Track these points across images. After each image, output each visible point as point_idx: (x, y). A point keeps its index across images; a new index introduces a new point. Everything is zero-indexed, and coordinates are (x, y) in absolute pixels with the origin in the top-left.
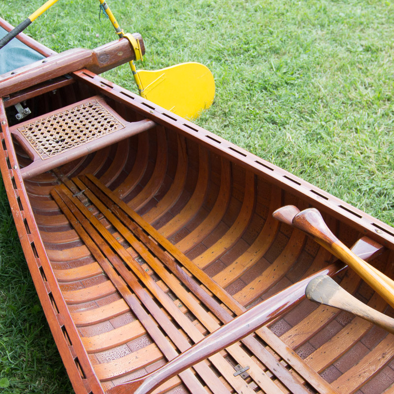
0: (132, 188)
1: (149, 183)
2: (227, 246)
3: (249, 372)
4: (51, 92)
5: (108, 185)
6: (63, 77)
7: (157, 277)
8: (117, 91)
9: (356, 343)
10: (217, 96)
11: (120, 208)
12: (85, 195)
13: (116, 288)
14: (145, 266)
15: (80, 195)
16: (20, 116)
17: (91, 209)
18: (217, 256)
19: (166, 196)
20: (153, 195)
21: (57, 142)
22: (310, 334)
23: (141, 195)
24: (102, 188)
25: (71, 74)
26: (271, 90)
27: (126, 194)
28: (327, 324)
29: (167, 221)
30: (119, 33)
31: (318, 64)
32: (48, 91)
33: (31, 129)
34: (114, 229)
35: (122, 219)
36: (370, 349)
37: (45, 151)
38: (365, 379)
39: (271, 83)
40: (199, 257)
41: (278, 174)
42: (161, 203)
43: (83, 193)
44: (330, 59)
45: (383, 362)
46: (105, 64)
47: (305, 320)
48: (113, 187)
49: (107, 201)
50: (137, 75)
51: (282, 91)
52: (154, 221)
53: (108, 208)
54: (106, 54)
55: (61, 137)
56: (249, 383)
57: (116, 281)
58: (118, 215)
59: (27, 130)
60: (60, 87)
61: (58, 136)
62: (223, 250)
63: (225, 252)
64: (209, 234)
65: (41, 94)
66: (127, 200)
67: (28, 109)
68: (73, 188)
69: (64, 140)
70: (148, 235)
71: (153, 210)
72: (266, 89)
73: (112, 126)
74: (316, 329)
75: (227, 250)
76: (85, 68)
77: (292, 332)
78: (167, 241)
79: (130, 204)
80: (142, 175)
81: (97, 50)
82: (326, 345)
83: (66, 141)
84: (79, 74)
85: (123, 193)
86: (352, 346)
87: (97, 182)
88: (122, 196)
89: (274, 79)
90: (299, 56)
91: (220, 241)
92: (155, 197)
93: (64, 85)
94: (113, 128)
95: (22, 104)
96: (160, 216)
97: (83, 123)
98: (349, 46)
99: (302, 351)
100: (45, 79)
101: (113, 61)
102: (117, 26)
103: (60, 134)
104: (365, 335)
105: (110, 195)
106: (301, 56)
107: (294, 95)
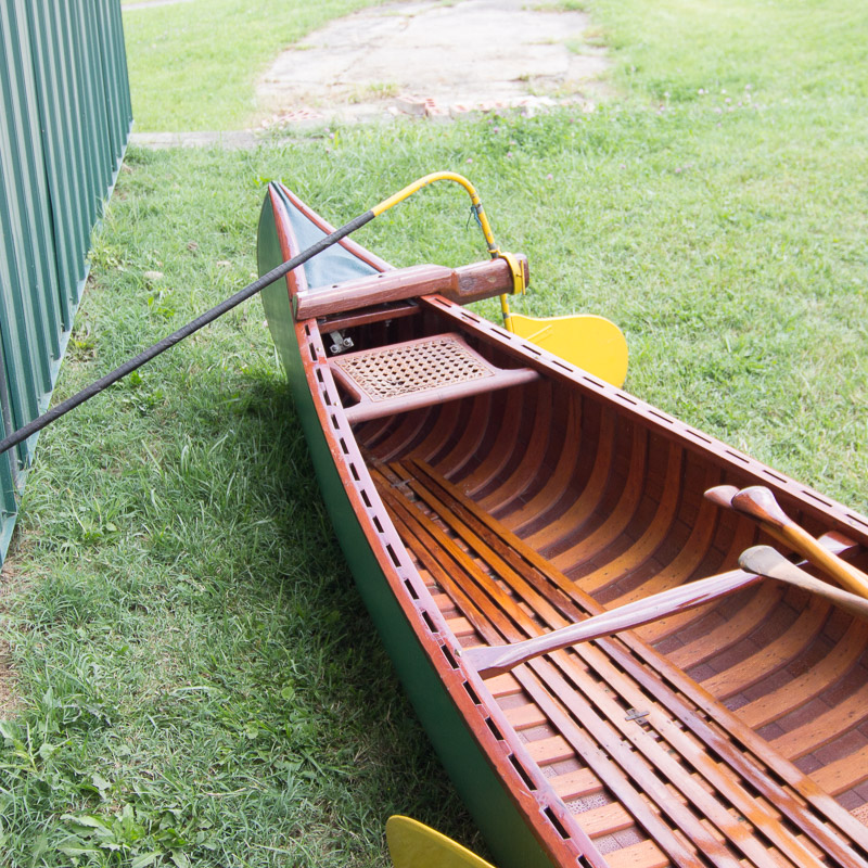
0: (486, 482)
1: (515, 475)
2: (629, 567)
3: (648, 719)
4: (383, 322)
5: (447, 476)
6: (404, 302)
7: (517, 597)
8: (485, 326)
9: (813, 698)
10: (629, 378)
11: (465, 508)
12: (411, 488)
13: (455, 604)
14: (500, 583)
15: (402, 485)
16: (337, 348)
17: (419, 505)
18: (612, 579)
19: (539, 495)
20: (518, 493)
21: (393, 384)
22: (745, 683)
23: (498, 493)
24: (438, 478)
25: (417, 300)
26: (721, 378)
27: (475, 490)
28: (772, 673)
29: (538, 529)
30: (493, 251)
31: (805, 349)
32: (381, 319)
33: (354, 364)
34: (454, 534)
35: (467, 521)
36: (832, 707)
37: (376, 391)
38: (818, 741)
39: (721, 368)
40: (585, 578)
41: (718, 447)
42: (529, 505)
43: (407, 484)
44: (826, 343)
45: (850, 722)
46: (468, 292)
47: (739, 665)
48: (455, 479)
49: (445, 497)
50: (509, 320)
51: (739, 382)
52: (518, 527)
53: (446, 506)
54: (471, 277)
55: (398, 378)
56: (647, 731)
57: (455, 594)
58: (461, 515)
59: (349, 364)
60: (398, 315)
61: (394, 377)
62: (623, 572)
63: (625, 575)
64: (603, 550)
65: (370, 322)
66: (477, 497)
67: (349, 340)
68: (391, 476)
69: (402, 383)
70: (508, 544)
71: (518, 514)
72: (712, 376)
73: (475, 371)
74: (755, 677)
75: (628, 572)
76: (438, 293)
77: (718, 678)
78: (537, 554)
79: (481, 503)
80: (503, 463)
81: (460, 271)
82: (766, 698)
83: (405, 384)
84: (430, 300)
85: (471, 488)
86: (807, 701)
87: (431, 471)
88: (468, 493)
89: (729, 364)
90: (774, 335)
91: (618, 559)
92: (522, 496)
93: (404, 314)
94: (477, 374)
95: (340, 331)
96: (527, 522)
97: (432, 364)
98: (862, 329)
99: (730, 703)
100: (380, 300)
101: (481, 289)
102: (493, 240)
103: (397, 375)
104: (827, 689)
105: (451, 489)
106: (778, 335)
107: (759, 390)
